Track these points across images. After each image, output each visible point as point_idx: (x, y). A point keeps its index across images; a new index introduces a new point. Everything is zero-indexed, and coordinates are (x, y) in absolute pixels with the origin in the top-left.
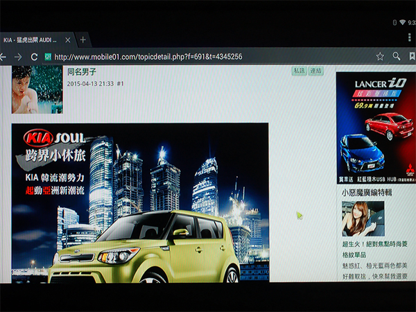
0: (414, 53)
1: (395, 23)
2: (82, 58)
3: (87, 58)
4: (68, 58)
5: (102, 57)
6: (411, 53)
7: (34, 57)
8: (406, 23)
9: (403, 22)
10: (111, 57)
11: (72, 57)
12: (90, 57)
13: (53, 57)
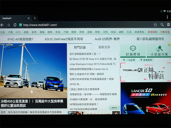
0: (169, 24)
1: (161, 11)
2: (34, 25)
3: (36, 25)
4: (29, 25)
5: (43, 25)
6: (168, 24)
7: (15, 25)
8: (166, 12)
9: (165, 11)
10: (46, 25)
11: (30, 25)
12: (38, 25)
13: (23, 25)
